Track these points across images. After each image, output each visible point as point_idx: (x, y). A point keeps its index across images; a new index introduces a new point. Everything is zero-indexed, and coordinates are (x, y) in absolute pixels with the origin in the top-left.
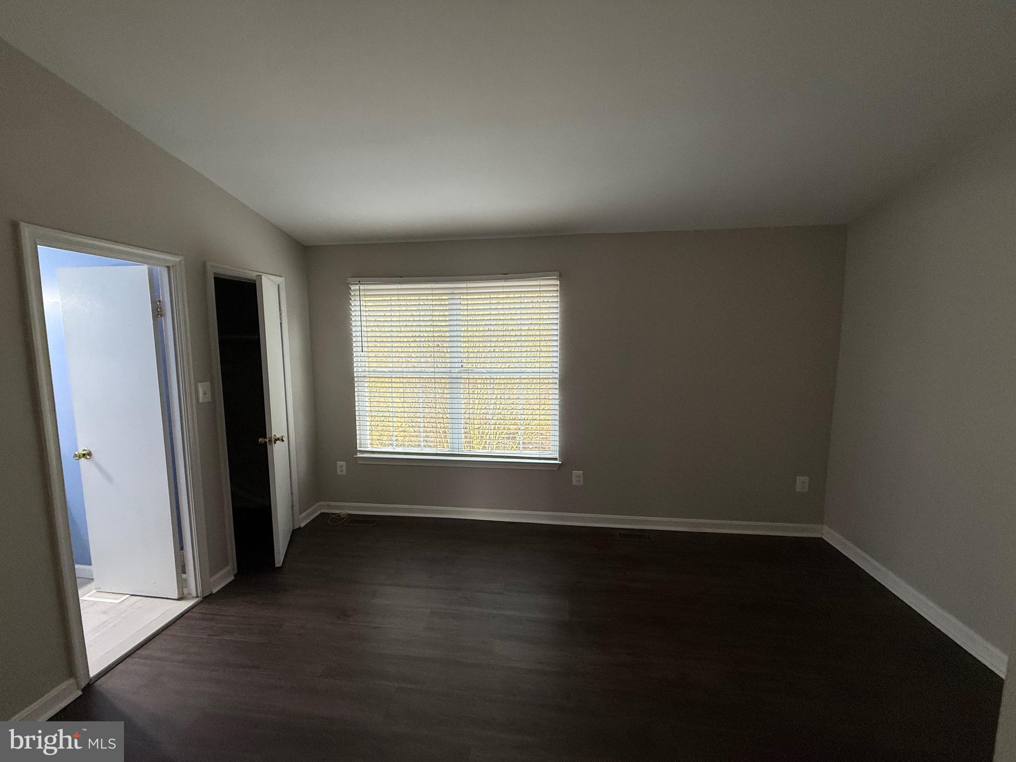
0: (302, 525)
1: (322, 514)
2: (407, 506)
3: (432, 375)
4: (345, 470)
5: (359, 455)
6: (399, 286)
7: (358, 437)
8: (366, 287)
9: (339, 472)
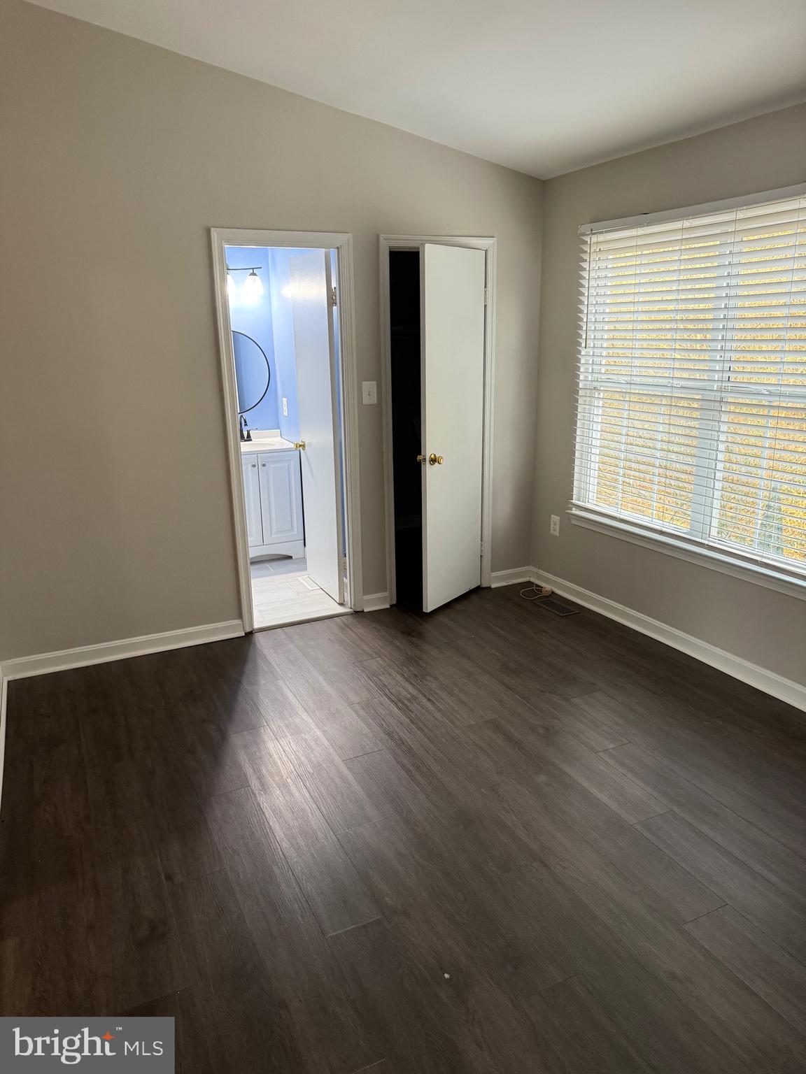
0: (494, 586)
1: (530, 583)
2: (620, 606)
3: (666, 392)
4: (558, 531)
5: (575, 511)
6: (640, 231)
7: (575, 483)
8: (601, 238)
9: (552, 532)
